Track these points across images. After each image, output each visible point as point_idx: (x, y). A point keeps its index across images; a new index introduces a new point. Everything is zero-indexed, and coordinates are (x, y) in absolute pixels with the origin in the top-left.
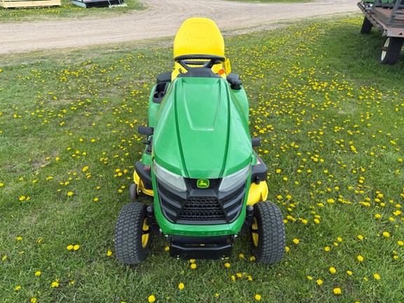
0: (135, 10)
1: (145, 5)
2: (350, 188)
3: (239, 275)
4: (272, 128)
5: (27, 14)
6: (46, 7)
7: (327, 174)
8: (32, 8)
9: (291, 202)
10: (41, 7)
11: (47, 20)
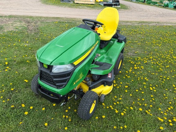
0: (122, 9)
1: (128, 8)
2: (160, 109)
3: (67, 117)
4: (143, 68)
5: (81, 6)
6: (89, 4)
7: (152, 98)
8: (84, 4)
9: (119, 101)
10: (87, 4)
11: (86, 9)
